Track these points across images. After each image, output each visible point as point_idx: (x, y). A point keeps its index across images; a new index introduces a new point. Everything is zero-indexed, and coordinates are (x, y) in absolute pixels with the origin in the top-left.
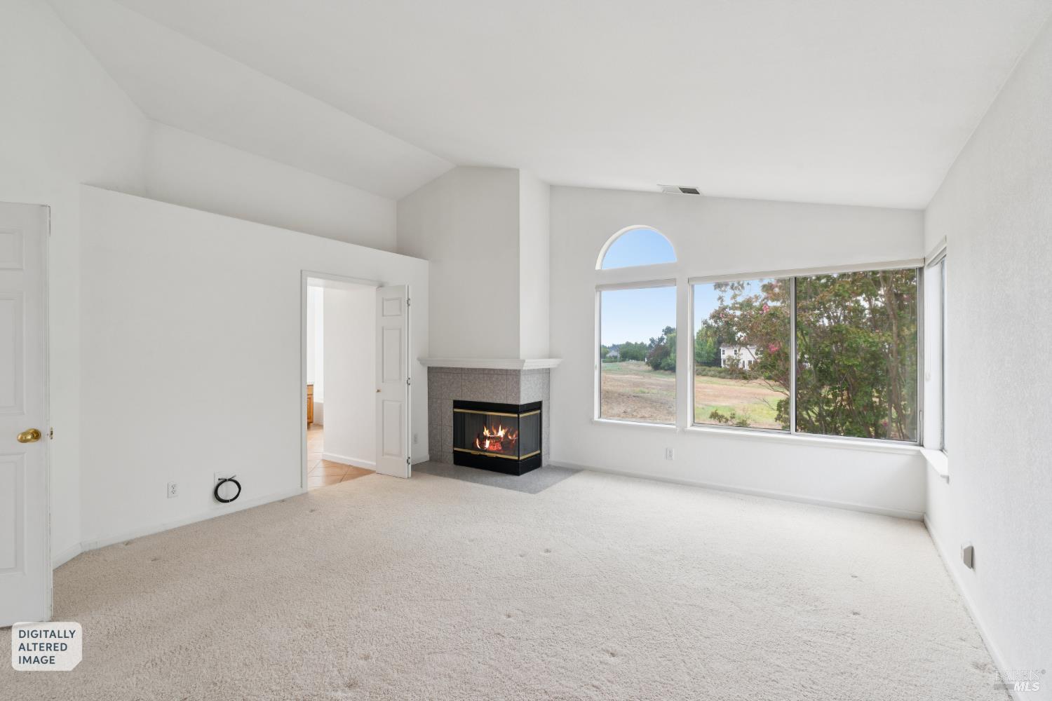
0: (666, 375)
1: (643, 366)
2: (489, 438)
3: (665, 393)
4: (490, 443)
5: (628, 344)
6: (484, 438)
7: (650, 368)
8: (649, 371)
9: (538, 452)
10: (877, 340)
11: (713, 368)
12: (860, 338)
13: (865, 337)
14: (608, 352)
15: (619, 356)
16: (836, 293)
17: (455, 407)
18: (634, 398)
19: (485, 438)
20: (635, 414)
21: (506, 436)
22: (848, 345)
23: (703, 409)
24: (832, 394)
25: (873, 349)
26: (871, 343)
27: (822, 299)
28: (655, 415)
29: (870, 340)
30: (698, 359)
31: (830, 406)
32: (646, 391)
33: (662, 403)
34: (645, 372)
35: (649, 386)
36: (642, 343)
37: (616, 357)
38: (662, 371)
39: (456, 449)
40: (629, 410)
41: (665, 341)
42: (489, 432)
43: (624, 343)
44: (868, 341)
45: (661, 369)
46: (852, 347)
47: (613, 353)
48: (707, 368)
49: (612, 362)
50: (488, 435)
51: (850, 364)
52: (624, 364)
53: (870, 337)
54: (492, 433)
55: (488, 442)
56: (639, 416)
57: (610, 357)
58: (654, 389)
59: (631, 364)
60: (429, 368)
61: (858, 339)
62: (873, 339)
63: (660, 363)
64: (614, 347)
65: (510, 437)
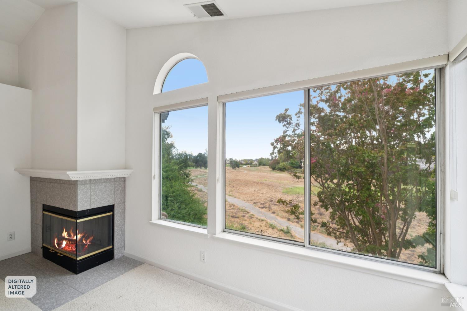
0: (277, 172)
1: (268, 168)
2: (66, 239)
3: (276, 181)
4: (67, 244)
5: (262, 159)
6: (62, 239)
7: (271, 169)
8: (271, 171)
9: (111, 247)
10: (376, 155)
11: (299, 169)
12: (365, 154)
13: (368, 153)
14: (253, 162)
15: (258, 164)
16: (349, 123)
17: (44, 210)
18: (260, 184)
19: (64, 238)
20: (259, 192)
21: (81, 240)
22: (358, 159)
23: (291, 188)
24: (348, 188)
25: (374, 161)
26: (372, 157)
27: (341, 128)
28: (268, 192)
29: (372, 155)
30: (292, 165)
31: (347, 196)
32: (267, 180)
33: (273, 186)
34: (269, 171)
35: (269, 178)
36: (268, 158)
37: (256, 164)
38: (276, 171)
39: (44, 245)
40: (257, 190)
41: (278, 157)
42: (67, 234)
43: (260, 158)
44: (371, 156)
45: (276, 170)
46: (360, 160)
47: (256, 163)
48: (296, 169)
49: (254, 166)
50: (66, 237)
51: (359, 171)
52: (259, 167)
53: (372, 153)
54: (69, 235)
55: (64, 243)
56: (261, 193)
57: (254, 164)
58: (271, 179)
59: (262, 168)
60: (31, 177)
61: (364, 155)
62: (374, 155)
63: (275, 167)
64: (257, 160)
65: (84, 242)
